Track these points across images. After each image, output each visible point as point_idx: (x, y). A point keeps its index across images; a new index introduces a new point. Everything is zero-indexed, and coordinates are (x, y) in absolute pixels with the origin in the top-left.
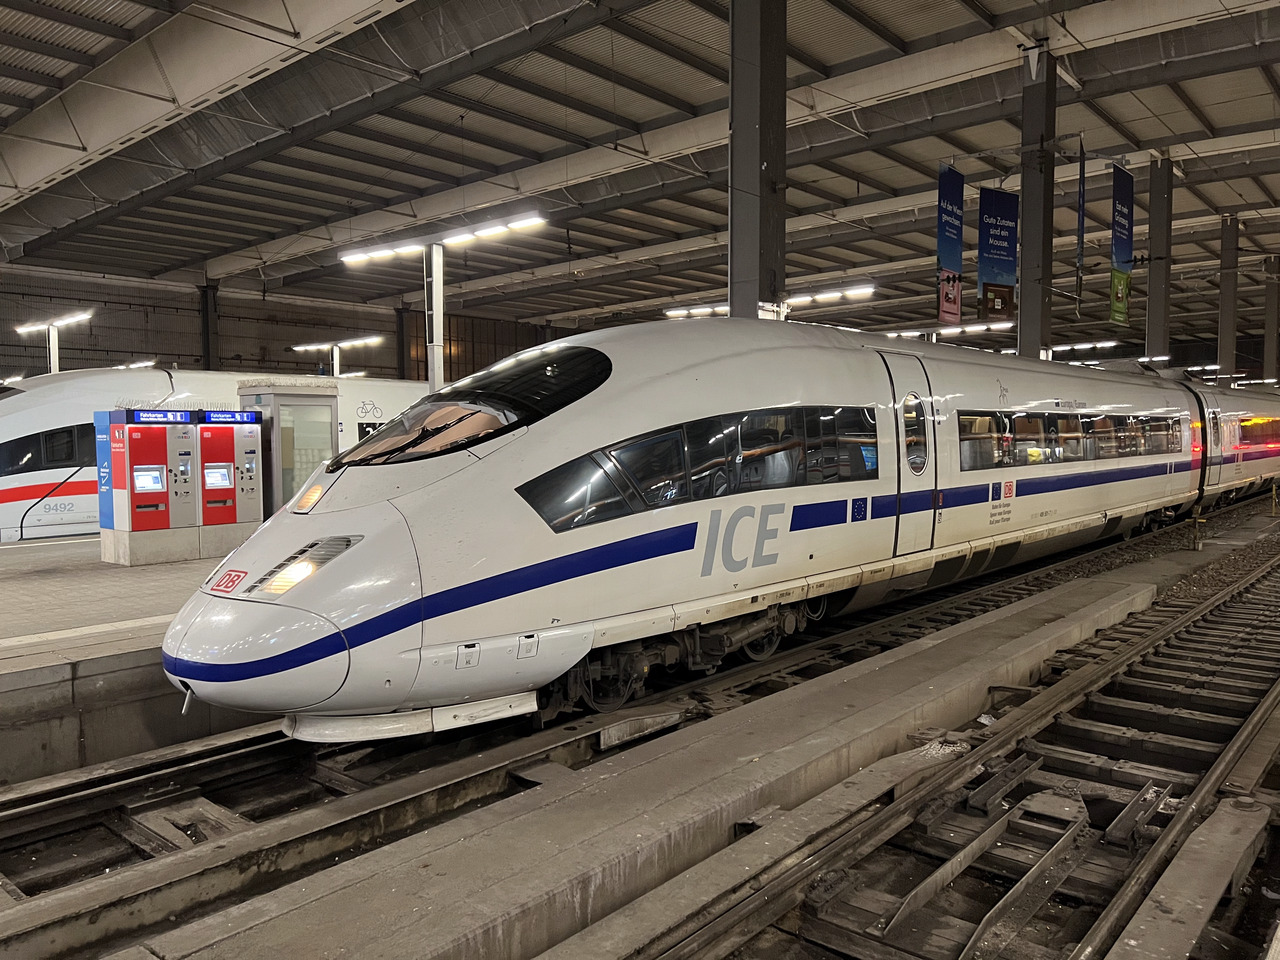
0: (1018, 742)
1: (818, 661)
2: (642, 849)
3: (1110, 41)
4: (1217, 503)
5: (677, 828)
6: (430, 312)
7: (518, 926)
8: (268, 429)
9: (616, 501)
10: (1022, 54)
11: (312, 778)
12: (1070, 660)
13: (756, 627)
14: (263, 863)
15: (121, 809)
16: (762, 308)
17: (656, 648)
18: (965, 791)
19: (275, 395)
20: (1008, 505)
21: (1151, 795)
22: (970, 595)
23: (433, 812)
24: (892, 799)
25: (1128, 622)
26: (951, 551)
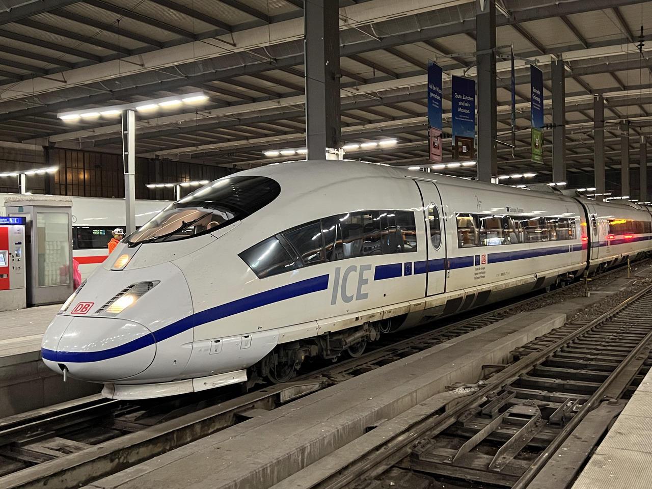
0: (502, 387)
1: (387, 357)
2: (327, 436)
4: (598, 271)
5: (341, 427)
11: (113, 427)
12: (524, 351)
13: (358, 334)
14: (121, 458)
15: (13, 445)
16: (328, 152)
17: (306, 347)
18: (480, 408)
19: (34, 206)
20: (484, 268)
21: (569, 404)
22: (464, 322)
23: (199, 435)
24: (444, 411)
25: (552, 333)
26: (455, 295)
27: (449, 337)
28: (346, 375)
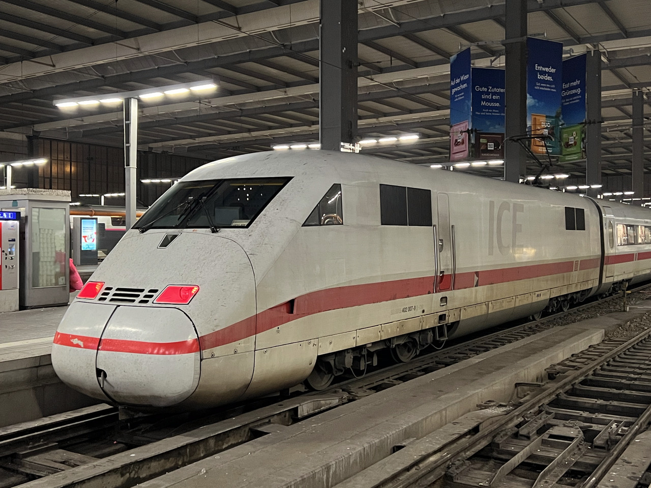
0: (539, 407)
1: (410, 372)
2: (352, 454)
5: (367, 445)
8: (23, 223)
12: (560, 368)
16: (343, 147)
18: (516, 429)
19: (30, 200)
21: (614, 426)
22: (493, 336)
23: (213, 450)
24: (478, 431)
25: (590, 350)
27: (477, 352)
28: (368, 391)
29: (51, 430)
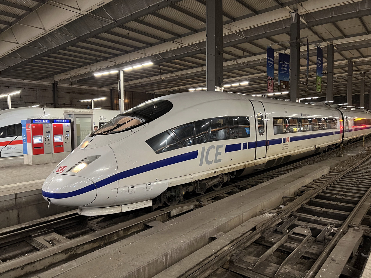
0: (291, 213)
1: (233, 190)
2: (183, 246)
3: (316, 10)
4: (347, 143)
5: (193, 239)
6: (120, 90)
7: (147, 268)
8: (72, 124)
9: (174, 145)
10: (290, 14)
11: (86, 226)
12: (306, 189)
14: (72, 251)
16: (216, 88)
17: (187, 187)
18: (276, 227)
19: (75, 114)
20: (288, 144)
21: (329, 227)
22: (277, 170)
23: (122, 235)
24: (255, 230)
25: (322, 178)
26: (271, 158)
27: (268, 179)
28: (210, 201)
29: (51, 223)
